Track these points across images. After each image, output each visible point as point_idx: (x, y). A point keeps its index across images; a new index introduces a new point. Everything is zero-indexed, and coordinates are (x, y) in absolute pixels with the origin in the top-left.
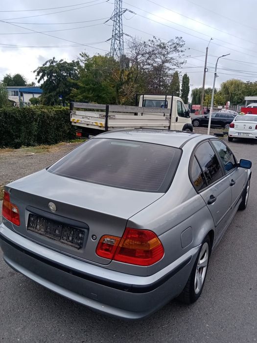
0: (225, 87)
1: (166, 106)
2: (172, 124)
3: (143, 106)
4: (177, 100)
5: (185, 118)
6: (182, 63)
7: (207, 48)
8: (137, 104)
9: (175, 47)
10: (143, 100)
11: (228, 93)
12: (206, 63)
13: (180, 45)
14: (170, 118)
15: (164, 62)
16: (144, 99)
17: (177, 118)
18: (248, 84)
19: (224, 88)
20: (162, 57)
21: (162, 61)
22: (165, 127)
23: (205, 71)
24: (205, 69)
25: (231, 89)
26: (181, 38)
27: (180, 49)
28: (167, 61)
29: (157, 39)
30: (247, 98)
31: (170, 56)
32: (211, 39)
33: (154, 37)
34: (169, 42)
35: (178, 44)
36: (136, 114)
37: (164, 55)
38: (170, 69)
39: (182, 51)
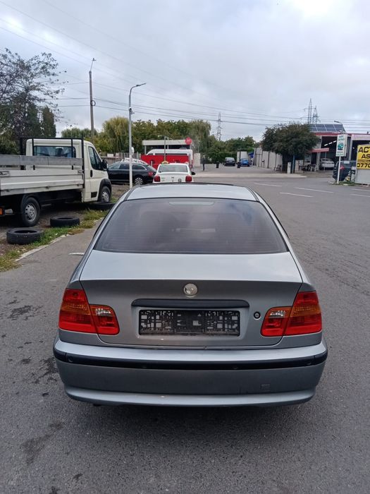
0: (110, 128)
1: (74, 155)
2: (86, 180)
3: (33, 155)
4: (88, 145)
5: (100, 171)
6: (57, 92)
7: (90, 72)
8: (23, 152)
9: (43, 68)
10: (33, 147)
11: (115, 137)
12: (91, 94)
13: (51, 65)
14: (83, 172)
15: (27, 89)
16: (35, 145)
17: (91, 172)
18: (140, 123)
19: (108, 128)
20: (24, 81)
21: (25, 87)
22: (78, 185)
23: (91, 105)
24: (91, 101)
25: (118, 130)
26: (50, 54)
27: (51, 71)
28: (34, 88)
29: (13, 53)
30: (146, 143)
31: (36, 80)
32: (94, 60)
33: (7, 50)
34: (32, 60)
35: (47, 64)
36: (23, 168)
37: (27, 79)
38: (40, 100)
39: (53, 75)
